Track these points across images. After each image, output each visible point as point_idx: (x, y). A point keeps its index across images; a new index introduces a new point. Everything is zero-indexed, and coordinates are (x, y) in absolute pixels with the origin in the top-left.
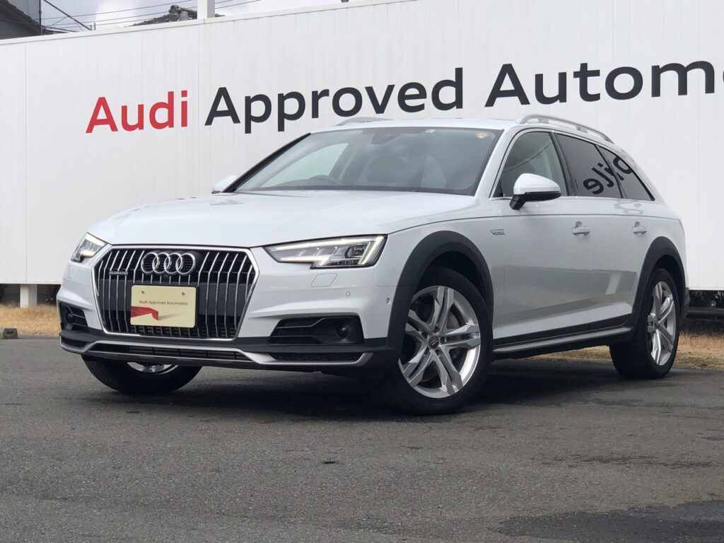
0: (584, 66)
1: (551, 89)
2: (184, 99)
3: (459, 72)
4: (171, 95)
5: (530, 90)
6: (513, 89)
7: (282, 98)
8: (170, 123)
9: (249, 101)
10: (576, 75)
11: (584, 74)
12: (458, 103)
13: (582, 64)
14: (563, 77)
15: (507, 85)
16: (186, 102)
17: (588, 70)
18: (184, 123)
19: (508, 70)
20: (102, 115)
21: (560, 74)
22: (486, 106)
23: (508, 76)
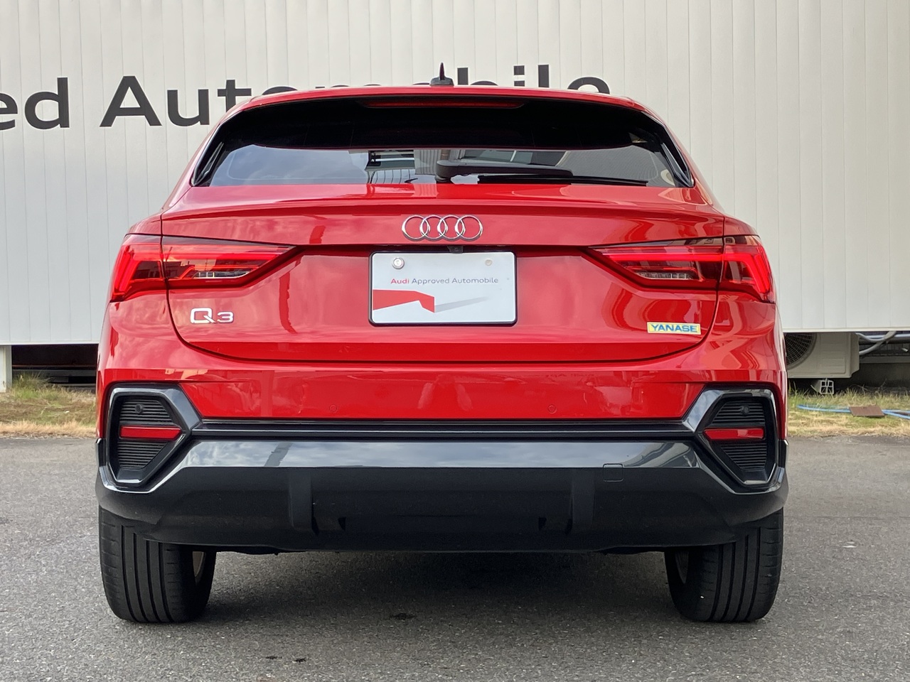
0: (231, 83)
1: (189, 108)
3: (62, 83)
5: (161, 109)
6: (139, 106)
10: (221, 93)
11: (230, 92)
12: (63, 121)
13: (228, 81)
14: (203, 95)
15: (130, 101)
17: (236, 88)
19: (129, 83)
21: (200, 91)
22: (101, 126)
23: (129, 89)
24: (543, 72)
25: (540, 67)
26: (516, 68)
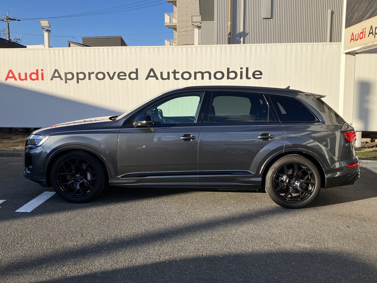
0: (175, 70)
1: (165, 76)
2: (42, 72)
3: (137, 70)
4: (37, 70)
5: (159, 76)
6: (154, 75)
7: (78, 74)
8: (37, 79)
9: (66, 74)
10: (172, 73)
11: (175, 72)
12: (137, 78)
15: (152, 74)
16: (43, 73)
18: (43, 79)
19: (152, 70)
20: (11, 75)
21: (168, 72)
22: (146, 79)
23: (152, 72)
24: (247, 69)
25: (246, 68)
26: (241, 68)
